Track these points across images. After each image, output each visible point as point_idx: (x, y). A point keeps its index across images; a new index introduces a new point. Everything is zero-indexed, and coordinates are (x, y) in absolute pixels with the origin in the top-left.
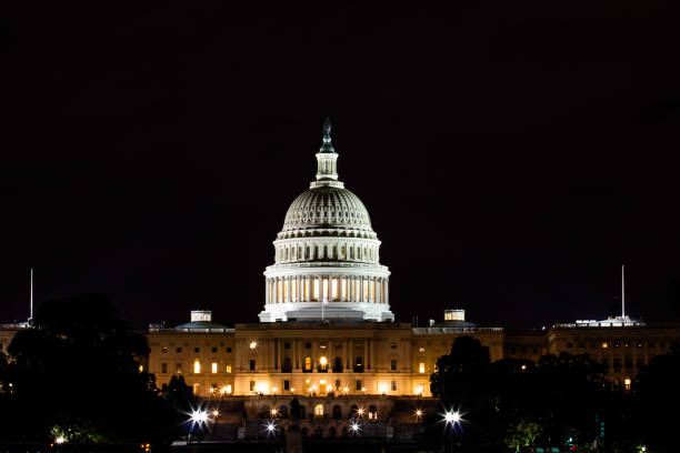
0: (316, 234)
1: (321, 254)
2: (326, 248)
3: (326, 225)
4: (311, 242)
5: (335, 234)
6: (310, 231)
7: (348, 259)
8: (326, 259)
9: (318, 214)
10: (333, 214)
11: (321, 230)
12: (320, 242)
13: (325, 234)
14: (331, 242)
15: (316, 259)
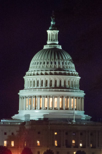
0: (56, 74)
1: (58, 84)
2: (60, 81)
3: (59, 69)
4: (53, 78)
5: (65, 74)
6: (52, 72)
7: (71, 87)
8: (60, 87)
9: (55, 63)
10: (63, 63)
11: (58, 72)
12: (58, 78)
13: (60, 74)
14: (63, 78)
15: (56, 87)
